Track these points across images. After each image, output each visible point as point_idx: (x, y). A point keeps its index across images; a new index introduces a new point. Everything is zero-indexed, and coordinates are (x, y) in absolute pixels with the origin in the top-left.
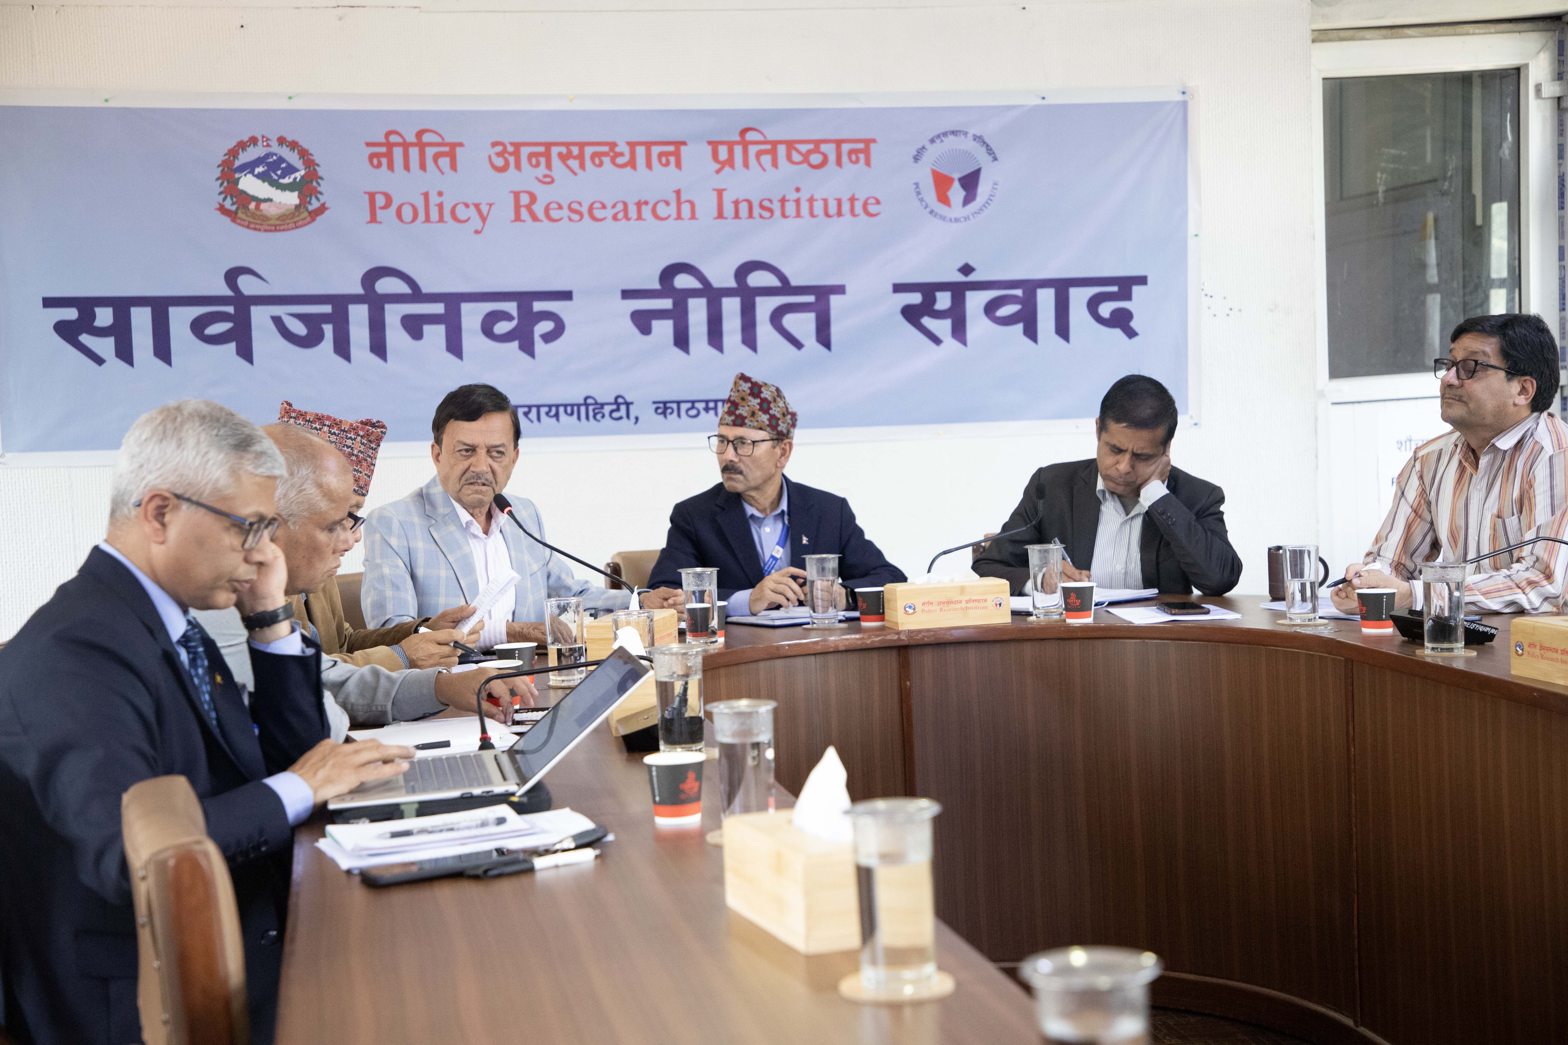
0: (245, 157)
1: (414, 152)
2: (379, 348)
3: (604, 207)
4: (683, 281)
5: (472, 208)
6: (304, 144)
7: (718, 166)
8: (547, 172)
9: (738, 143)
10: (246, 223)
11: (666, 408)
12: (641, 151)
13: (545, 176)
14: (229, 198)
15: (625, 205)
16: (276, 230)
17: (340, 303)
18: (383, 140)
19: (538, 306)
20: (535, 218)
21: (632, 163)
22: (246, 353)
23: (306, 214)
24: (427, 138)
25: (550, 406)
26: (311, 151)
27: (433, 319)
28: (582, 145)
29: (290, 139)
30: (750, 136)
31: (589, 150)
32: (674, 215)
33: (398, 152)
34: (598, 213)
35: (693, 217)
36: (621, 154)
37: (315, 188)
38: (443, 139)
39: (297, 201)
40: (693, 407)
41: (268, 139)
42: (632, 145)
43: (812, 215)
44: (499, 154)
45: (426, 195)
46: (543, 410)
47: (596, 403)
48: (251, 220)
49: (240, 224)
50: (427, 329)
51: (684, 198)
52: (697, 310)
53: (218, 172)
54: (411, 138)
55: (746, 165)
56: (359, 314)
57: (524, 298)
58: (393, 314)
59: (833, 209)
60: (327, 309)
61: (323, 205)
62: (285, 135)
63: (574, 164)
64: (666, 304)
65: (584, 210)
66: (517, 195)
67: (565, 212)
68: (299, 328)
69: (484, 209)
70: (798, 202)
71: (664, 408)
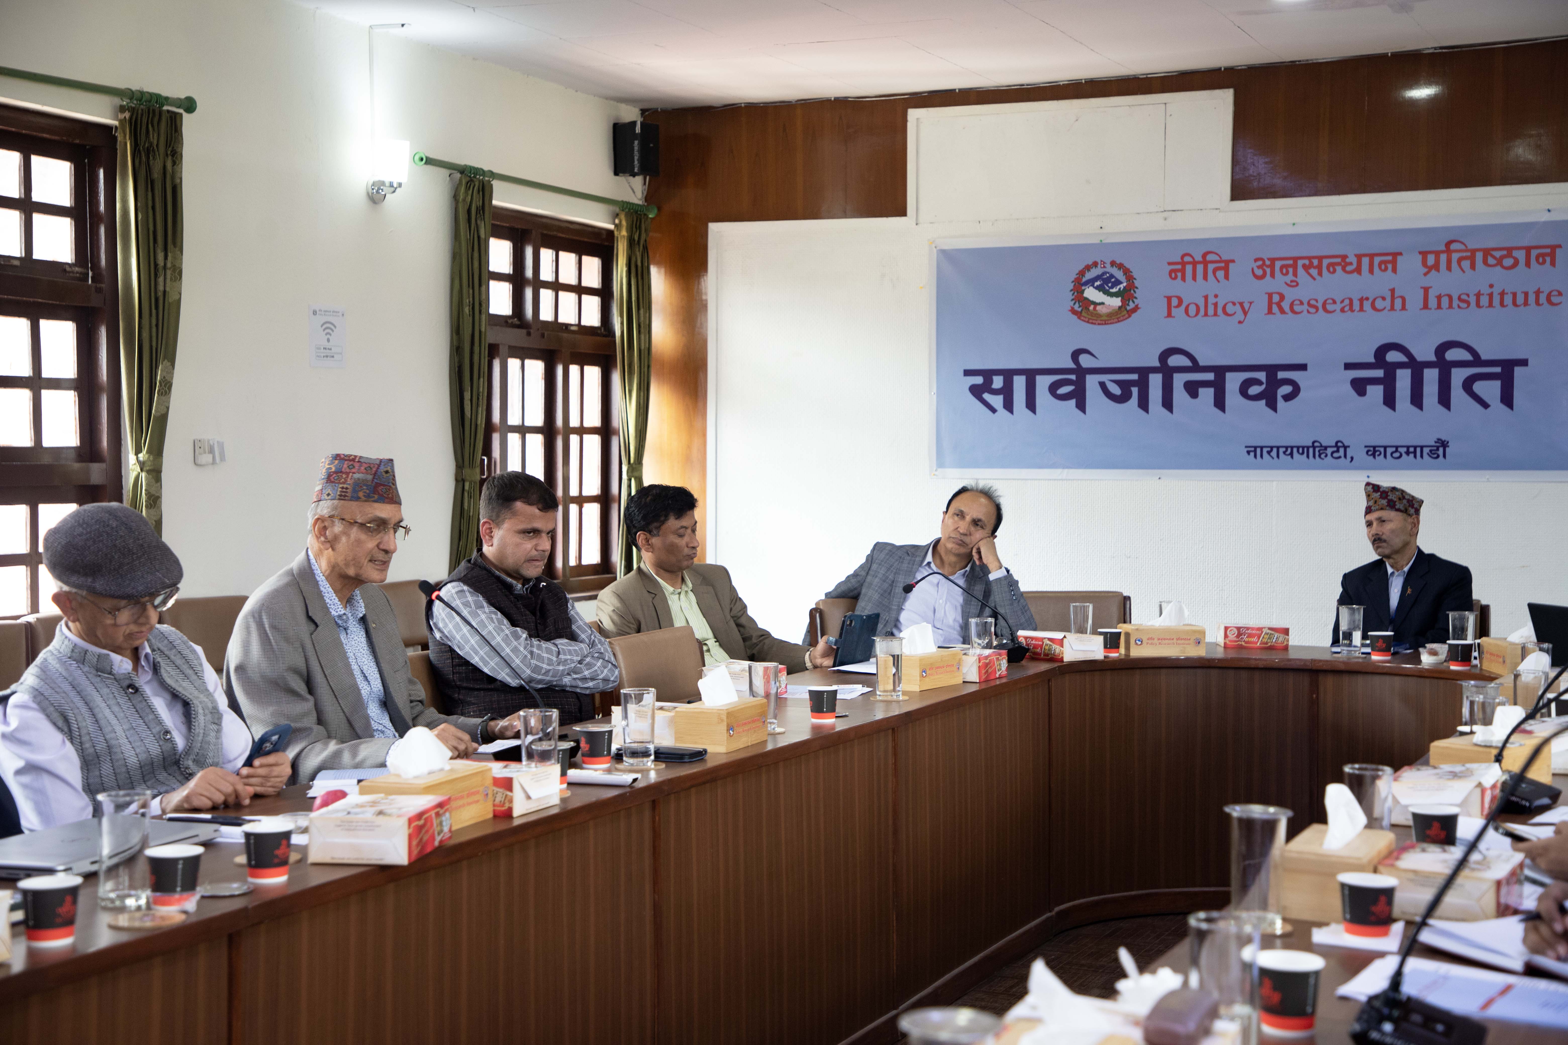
0: (1089, 276)
1: (1200, 268)
2: (1168, 404)
3: (1334, 302)
4: (1393, 356)
5: (1238, 306)
6: (1127, 265)
7: (1426, 270)
8: (1294, 279)
9: (1443, 252)
10: (1087, 320)
11: (1375, 451)
12: (1365, 261)
13: (1292, 281)
14: (1077, 303)
15: (1351, 300)
16: (1105, 324)
17: (1144, 373)
18: (1179, 260)
19: (1281, 375)
20: (1282, 311)
21: (1358, 270)
22: (1082, 406)
23: (1125, 312)
24: (1210, 257)
25: (1287, 448)
26: (1131, 270)
27: (1205, 384)
28: (1320, 258)
29: (1118, 262)
30: (1453, 246)
31: (1325, 262)
32: (1389, 307)
33: (1189, 268)
34: (1329, 307)
35: (1404, 308)
36: (1351, 264)
37: (1132, 294)
38: (1220, 257)
39: (1120, 304)
40: (1396, 451)
41: (1104, 263)
42: (1359, 257)
43: (1502, 304)
44: (1259, 267)
45: (1206, 297)
46: (1282, 450)
47: (1321, 446)
48: (1090, 317)
49: (1083, 320)
50: (1201, 391)
51: (1396, 294)
52: (1403, 378)
53: (1071, 286)
54: (1198, 258)
55: (1449, 268)
56: (1156, 381)
57: (1272, 370)
58: (1179, 380)
59: (1520, 300)
60: (1135, 377)
61: (1137, 306)
62: (1115, 260)
63: (1314, 272)
64: (1379, 373)
65: (1320, 305)
66: (1270, 296)
67: (1306, 307)
68: (1116, 390)
69: (1246, 306)
70: (1491, 295)
71: (1373, 451)
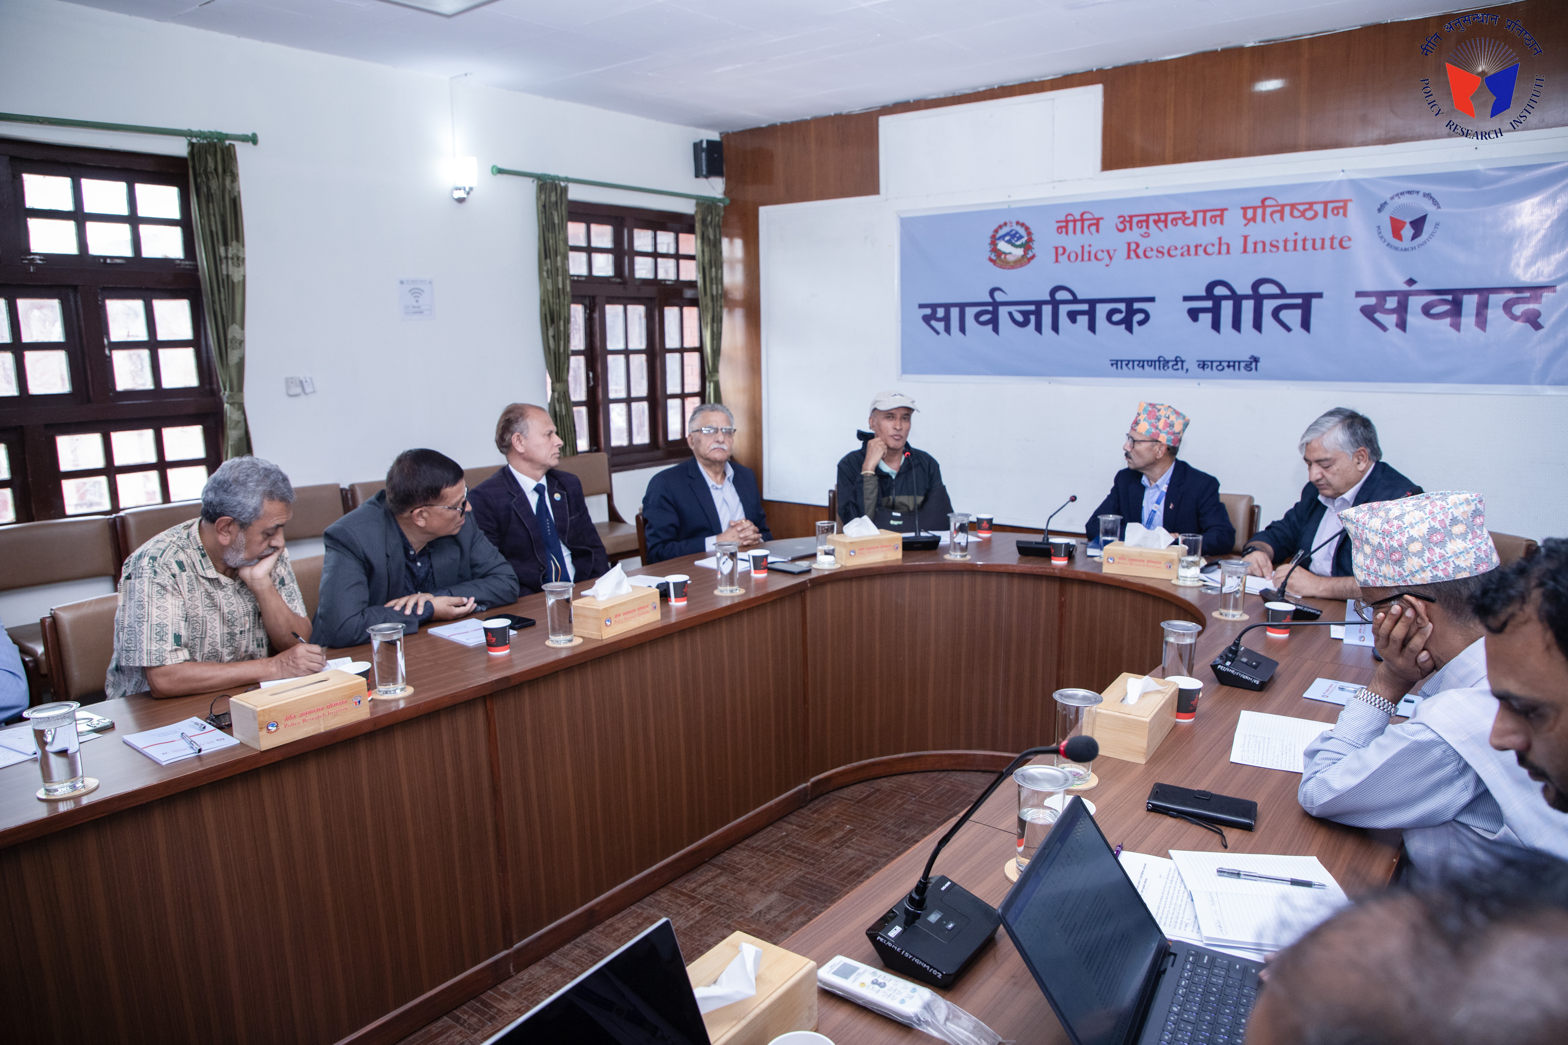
1: (1079, 224)
2: (1055, 328)
3: (1176, 249)
4: (1219, 291)
5: (1106, 254)
6: (1027, 224)
7: (1246, 222)
8: (1146, 231)
9: (1259, 207)
11: (1204, 365)
12: (1200, 216)
13: (1145, 233)
15: (1189, 247)
17: (1039, 304)
18: (1064, 219)
19: (1136, 306)
20: (1138, 256)
21: (1194, 223)
22: (996, 330)
24: (1085, 216)
25: (1139, 361)
26: (1030, 227)
27: (1082, 313)
28: (1166, 215)
30: (1267, 203)
31: (1170, 217)
32: (1217, 252)
33: (1071, 225)
34: (1173, 253)
35: (1228, 252)
36: (1189, 218)
38: (1094, 216)
40: (1220, 365)
42: (1195, 213)
43: (1304, 249)
44: (1121, 222)
45: (1083, 247)
46: (1136, 363)
47: (1165, 360)
50: (1079, 318)
51: (1223, 241)
52: (1227, 307)
53: (989, 241)
54: (1078, 217)
55: (1264, 220)
56: (1047, 310)
57: (1129, 302)
58: (1064, 309)
59: (1318, 244)
60: (1032, 308)
62: (1020, 220)
63: (1161, 225)
64: (1209, 304)
65: (1165, 251)
66: (1129, 244)
67: (1155, 253)
68: (1019, 318)
69: (1111, 253)
70: (1295, 241)
71: (1203, 365)
